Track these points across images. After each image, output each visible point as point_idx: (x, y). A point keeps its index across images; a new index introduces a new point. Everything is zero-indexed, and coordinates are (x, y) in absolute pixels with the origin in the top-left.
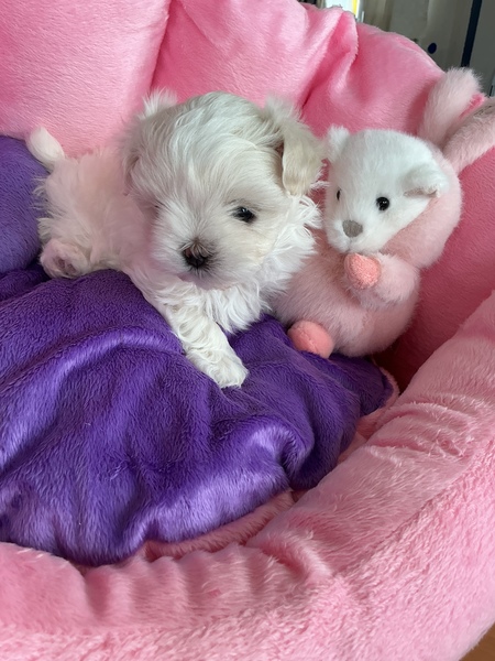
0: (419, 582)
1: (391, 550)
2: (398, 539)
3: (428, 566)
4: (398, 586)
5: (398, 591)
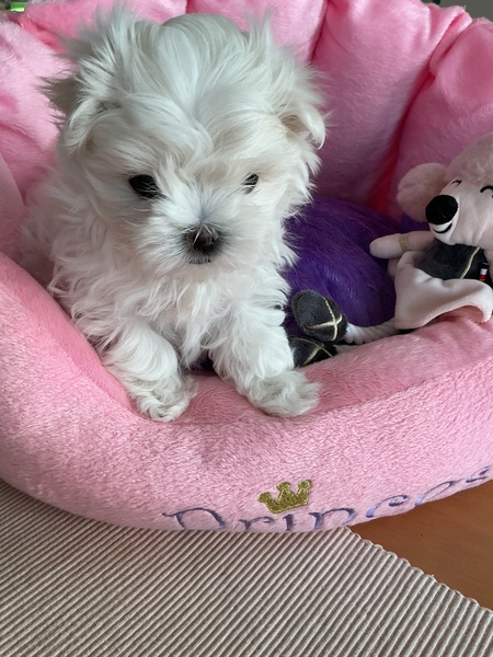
0: (393, 428)
4: (375, 427)
5: (375, 430)
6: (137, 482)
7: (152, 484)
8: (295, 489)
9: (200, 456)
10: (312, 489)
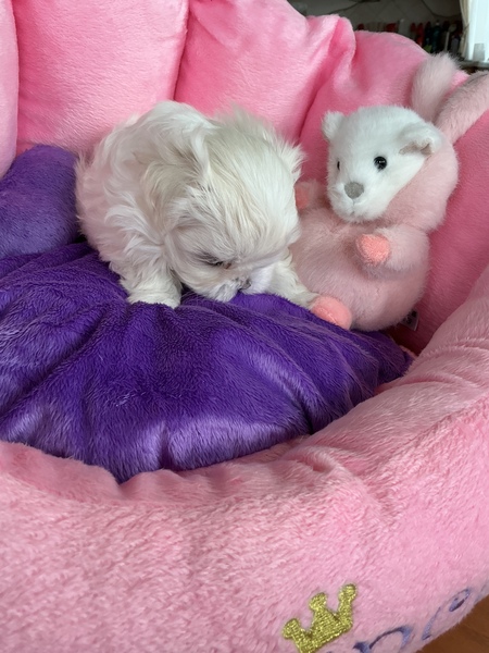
1: (408, 454)
2: (417, 445)
3: (448, 471)
6: (81, 621)
7: (109, 620)
9: (184, 563)
10: (358, 600)
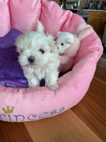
8: (10, 109)
10: (14, 109)
